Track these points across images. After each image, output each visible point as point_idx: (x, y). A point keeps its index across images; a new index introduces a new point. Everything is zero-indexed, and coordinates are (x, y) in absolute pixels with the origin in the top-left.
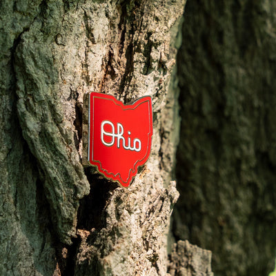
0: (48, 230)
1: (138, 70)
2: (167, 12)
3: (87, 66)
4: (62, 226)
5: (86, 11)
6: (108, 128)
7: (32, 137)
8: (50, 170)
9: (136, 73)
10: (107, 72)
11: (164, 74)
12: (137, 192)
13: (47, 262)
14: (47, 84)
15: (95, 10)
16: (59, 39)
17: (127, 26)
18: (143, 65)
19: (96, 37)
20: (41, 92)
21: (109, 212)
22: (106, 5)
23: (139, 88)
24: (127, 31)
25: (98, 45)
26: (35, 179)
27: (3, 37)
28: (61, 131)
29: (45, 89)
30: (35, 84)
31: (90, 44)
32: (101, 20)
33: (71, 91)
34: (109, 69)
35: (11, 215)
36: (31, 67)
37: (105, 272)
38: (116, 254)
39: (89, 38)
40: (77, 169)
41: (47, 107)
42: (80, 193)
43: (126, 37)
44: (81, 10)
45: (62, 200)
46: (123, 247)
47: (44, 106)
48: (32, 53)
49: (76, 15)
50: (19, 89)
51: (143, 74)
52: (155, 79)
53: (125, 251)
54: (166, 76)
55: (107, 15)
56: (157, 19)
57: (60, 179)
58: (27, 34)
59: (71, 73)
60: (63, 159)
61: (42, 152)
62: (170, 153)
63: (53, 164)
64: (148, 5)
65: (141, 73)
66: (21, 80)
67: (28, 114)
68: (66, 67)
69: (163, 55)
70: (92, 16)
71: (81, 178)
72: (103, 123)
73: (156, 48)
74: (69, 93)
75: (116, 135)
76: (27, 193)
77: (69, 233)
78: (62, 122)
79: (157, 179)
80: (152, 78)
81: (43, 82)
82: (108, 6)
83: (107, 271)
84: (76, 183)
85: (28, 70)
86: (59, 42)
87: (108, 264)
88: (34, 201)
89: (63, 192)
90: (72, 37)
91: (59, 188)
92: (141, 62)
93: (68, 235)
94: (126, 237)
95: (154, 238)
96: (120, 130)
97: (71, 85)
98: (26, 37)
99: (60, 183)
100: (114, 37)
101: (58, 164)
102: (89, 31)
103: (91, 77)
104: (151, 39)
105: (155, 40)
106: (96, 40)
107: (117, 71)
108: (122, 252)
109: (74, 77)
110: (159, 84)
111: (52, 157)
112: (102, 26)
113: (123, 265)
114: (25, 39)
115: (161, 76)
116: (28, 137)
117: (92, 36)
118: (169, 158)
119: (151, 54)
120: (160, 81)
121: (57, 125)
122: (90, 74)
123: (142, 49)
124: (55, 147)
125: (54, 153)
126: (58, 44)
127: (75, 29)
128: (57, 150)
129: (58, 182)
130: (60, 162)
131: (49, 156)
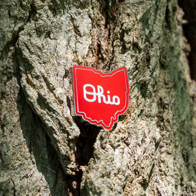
0: (60, 170)
1: (117, 51)
2: (136, 10)
3: (76, 52)
4: (63, 162)
5: (72, 14)
6: (89, 89)
7: (32, 101)
8: (47, 122)
9: (116, 54)
10: (99, 59)
11: (140, 53)
12: (120, 133)
13: (61, 192)
14: (40, 63)
15: (80, 14)
16: (52, 36)
17: (111, 25)
18: (121, 48)
19: (82, 32)
20: (36, 70)
21: (96, 147)
22: (88, 10)
23: (118, 64)
24: (112, 29)
25: (84, 38)
26: (45, 134)
27: (2, 34)
28: (55, 95)
29: (39, 68)
30: (31, 65)
31: (78, 37)
32: (85, 20)
33: (66, 70)
34: (100, 56)
35: (27, 159)
36: (26, 53)
37: (89, 185)
38: (95, 171)
39: (76, 33)
40: (67, 119)
41: (42, 80)
42: (70, 135)
43: (112, 33)
44: (67, 15)
45: (59, 143)
46: (100, 166)
47: (40, 80)
48: (25, 44)
49: (64, 18)
50: (21, 70)
51: (121, 54)
52: (132, 56)
53: (102, 168)
54: (141, 54)
55: (90, 17)
56: (128, 15)
57: (56, 127)
58: (22, 32)
59: (64, 58)
60: (56, 113)
61: (40, 111)
62: (169, 118)
63: (49, 118)
64: (123, 8)
65: (120, 53)
66: (22, 64)
67: (27, 85)
68: (59, 54)
69: (135, 38)
70: (76, 18)
71: (71, 125)
72: (85, 86)
73: (127, 34)
74: (64, 72)
75: (97, 94)
76: (40, 144)
77: (69, 166)
78: (54, 89)
79: (150, 131)
80: (129, 56)
81: (37, 62)
82: (89, 11)
83: (90, 184)
84: (68, 129)
85: (25, 56)
86: (52, 37)
87: (89, 179)
88: (46, 149)
89: (59, 136)
90: (62, 34)
91: (56, 134)
92: (119, 46)
93: (68, 168)
94: (103, 159)
95: (143, 168)
96: (101, 91)
97: (65, 66)
98: (22, 34)
99: (56, 130)
100: (101, 33)
101: (53, 117)
102: (76, 29)
103: (80, 60)
104: (123, 28)
105: (126, 28)
106: (82, 34)
107: (105, 56)
108: (100, 170)
109: (67, 61)
110: (136, 60)
111: (47, 113)
112: (86, 25)
113: (103, 180)
114: (21, 36)
115: (138, 55)
116: (29, 101)
117: (79, 31)
118: (169, 122)
119: (125, 38)
120: (137, 58)
121: (52, 92)
122: (79, 57)
123: (119, 36)
124: (48, 105)
125: (49, 110)
126: (51, 39)
127: (64, 27)
128: (50, 107)
129: (54, 130)
130: (54, 115)
131: (45, 112)
